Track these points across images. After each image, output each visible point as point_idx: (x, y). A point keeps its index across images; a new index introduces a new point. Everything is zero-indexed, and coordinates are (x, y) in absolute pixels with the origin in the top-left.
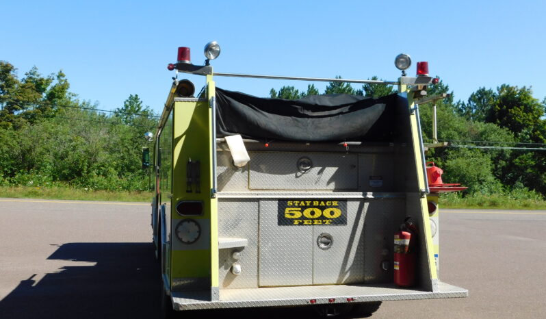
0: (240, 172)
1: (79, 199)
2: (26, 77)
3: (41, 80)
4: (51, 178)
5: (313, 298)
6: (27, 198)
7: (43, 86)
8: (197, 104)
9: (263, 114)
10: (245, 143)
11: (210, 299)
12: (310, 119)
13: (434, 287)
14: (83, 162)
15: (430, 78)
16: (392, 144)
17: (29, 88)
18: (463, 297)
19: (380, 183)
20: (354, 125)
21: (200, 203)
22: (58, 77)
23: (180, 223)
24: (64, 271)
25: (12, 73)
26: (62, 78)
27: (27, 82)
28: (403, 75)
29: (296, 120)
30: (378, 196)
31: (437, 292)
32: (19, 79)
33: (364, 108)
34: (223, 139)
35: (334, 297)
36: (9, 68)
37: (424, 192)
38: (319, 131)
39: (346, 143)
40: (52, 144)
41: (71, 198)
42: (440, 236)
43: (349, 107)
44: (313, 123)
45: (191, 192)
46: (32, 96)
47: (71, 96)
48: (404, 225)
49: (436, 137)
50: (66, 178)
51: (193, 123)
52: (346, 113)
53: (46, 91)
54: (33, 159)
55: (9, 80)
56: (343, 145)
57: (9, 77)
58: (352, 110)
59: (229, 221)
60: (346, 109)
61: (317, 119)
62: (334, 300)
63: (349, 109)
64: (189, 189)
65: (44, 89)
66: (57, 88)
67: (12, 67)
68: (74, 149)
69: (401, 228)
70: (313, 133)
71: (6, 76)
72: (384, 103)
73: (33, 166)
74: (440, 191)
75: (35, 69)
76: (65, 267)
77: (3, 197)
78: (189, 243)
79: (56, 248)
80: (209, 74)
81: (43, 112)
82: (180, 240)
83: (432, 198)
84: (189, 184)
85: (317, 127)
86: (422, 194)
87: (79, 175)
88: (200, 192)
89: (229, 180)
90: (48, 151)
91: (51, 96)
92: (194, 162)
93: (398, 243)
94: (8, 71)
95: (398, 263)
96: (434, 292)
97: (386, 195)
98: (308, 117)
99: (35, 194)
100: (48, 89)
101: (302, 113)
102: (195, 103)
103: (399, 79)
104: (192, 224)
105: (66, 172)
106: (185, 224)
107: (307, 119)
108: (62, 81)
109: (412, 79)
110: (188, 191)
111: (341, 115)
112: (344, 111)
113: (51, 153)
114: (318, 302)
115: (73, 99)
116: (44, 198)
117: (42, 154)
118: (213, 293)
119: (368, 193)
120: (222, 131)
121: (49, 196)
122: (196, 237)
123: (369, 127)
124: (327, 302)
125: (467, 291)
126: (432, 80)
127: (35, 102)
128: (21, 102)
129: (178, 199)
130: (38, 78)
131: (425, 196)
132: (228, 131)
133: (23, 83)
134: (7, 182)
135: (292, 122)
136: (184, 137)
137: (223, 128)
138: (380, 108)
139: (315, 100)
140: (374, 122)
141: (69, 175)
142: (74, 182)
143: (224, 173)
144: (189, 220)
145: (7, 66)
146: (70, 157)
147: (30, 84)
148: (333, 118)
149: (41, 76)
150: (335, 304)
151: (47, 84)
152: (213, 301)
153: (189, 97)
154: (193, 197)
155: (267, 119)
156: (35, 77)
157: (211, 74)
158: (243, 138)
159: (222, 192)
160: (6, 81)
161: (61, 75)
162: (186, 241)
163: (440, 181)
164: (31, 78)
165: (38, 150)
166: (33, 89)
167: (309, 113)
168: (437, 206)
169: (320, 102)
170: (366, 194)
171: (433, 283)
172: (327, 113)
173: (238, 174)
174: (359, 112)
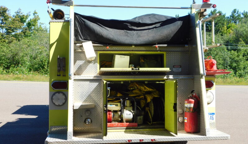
0: (92, 64)
1: (42, 81)
2: (15, 14)
3: (23, 16)
4: (28, 70)
5: (129, 139)
6: (14, 81)
7: (24, 19)
8: (63, 24)
9: (105, 28)
10: (94, 46)
11: (66, 139)
12: (136, 31)
13: (207, 133)
14: (45, 61)
15: (211, 4)
16: (186, 46)
17: (16, 20)
18: (226, 139)
19: (180, 70)
20: (162, 34)
21: (66, 82)
22: (34, 14)
23: (54, 94)
24: (18, 121)
25: (7, 12)
26: (36, 15)
27: (16, 17)
28: (193, 3)
29: (126, 32)
30: (176, 78)
31: (209, 136)
32: (12, 16)
33: (169, 24)
34: (81, 44)
35: (143, 139)
36: (5, 10)
37: (203, 75)
38: (140, 38)
39: (157, 46)
40: (29, 51)
41: (38, 80)
42: (216, 101)
43: (161, 23)
44: (137, 34)
45: (60, 75)
46: (19, 25)
47: (41, 24)
48: (191, 95)
49: (214, 41)
50: (36, 70)
51: (61, 35)
52: (158, 27)
53: (26, 22)
54: (18, 59)
55: (6, 16)
56: (155, 47)
57: (6, 15)
58: (162, 25)
59: (83, 92)
60: (158, 25)
61: (140, 31)
62: (143, 140)
63: (160, 25)
64: (59, 74)
65: (25, 21)
66: (32, 20)
67: (7, 9)
68: (41, 53)
69: (189, 97)
70: (136, 40)
71: (4, 14)
72: (182, 21)
73: (19, 63)
74: (216, 74)
75: (20, 10)
76: (19, 119)
77: (2, 80)
78: (59, 105)
79: (19, 108)
80: (71, 5)
81: (24, 34)
82: (54, 104)
83: (209, 78)
84: (59, 71)
85: (139, 36)
86: (202, 76)
87: (43, 68)
88: (65, 76)
89: (86, 68)
90: (27, 55)
91: (29, 25)
92: (61, 58)
93: (187, 106)
94: (5, 11)
95: (186, 118)
96: (207, 136)
97: (181, 77)
98: (134, 30)
99: (18, 79)
100: (27, 21)
101: (131, 28)
102: (62, 23)
103: (191, 5)
104: (61, 95)
105: (36, 66)
106: (57, 94)
107: (133, 31)
108: (36, 16)
109: (199, 5)
110: (58, 75)
111: (155, 29)
112: (157, 26)
113: (29, 56)
114: (133, 142)
115: (42, 26)
116: (24, 81)
117: (23, 56)
118: (68, 135)
119: (170, 76)
120: (80, 39)
121: (27, 79)
122: (64, 102)
123: (172, 35)
124: (139, 141)
125: (229, 136)
126: (212, 5)
127: (20, 28)
128: (12, 28)
129: (52, 80)
130: (22, 15)
131: (204, 77)
132: (84, 39)
133: (14, 18)
134: (5, 72)
135: (124, 33)
136: (56, 43)
137: (81, 38)
138: (179, 24)
139: (139, 20)
140: (175, 33)
141: (39, 68)
142: (40, 72)
143: (83, 65)
144: (59, 92)
145: (4, 9)
146: (38, 58)
147: (18, 18)
148: (150, 31)
149: (23, 14)
150: (143, 143)
151: (27, 18)
152: (68, 140)
153: (61, 19)
154: (61, 79)
155: (108, 32)
156: (20, 14)
157: (72, 5)
158: (93, 43)
159: (81, 76)
160: (4, 17)
161: (35, 13)
162: (57, 104)
163: (215, 68)
164: (17, 15)
165: (21, 54)
166: (19, 21)
167: (135, 28)
168: (214, 84)
169: (142, 20)
170: (169, 77)
171: (207, 131)
172: (146, 27)
173: (91, 64)
174: (166, 26)
